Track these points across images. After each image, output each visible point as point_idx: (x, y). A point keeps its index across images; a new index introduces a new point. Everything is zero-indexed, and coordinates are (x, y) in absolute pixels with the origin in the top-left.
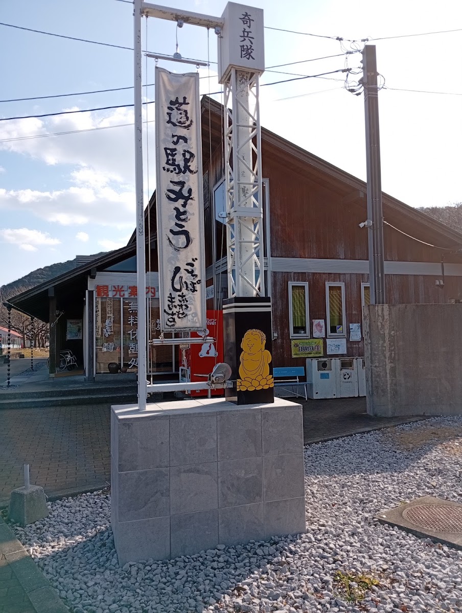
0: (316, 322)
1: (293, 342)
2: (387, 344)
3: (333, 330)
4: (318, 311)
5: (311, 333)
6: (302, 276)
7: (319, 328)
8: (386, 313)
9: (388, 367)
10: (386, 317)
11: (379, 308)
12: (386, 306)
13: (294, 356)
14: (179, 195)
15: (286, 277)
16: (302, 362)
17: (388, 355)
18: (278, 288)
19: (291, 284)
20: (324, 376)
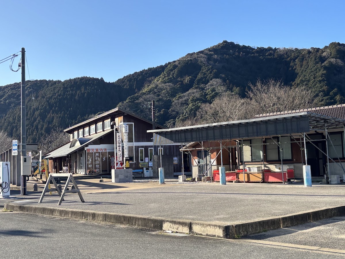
0: (146, 158)
1: (140, 163)
2: (156, 163)
3: (151, 160)
4: (147, 156)
5: (145, 161)
6: (142, 147)
7: (147, 160)
8: (156, 157)
9: (156, 167)
10: (156, 158)
11: (155, 156)
12: (156, 155)
13: (140, 167)
14: (119, 146)
15: (138, 147)
16: (142, 168)
17: (156, 165)
18: (136, 150)
19: (139, 149)
20: (147, 171)
